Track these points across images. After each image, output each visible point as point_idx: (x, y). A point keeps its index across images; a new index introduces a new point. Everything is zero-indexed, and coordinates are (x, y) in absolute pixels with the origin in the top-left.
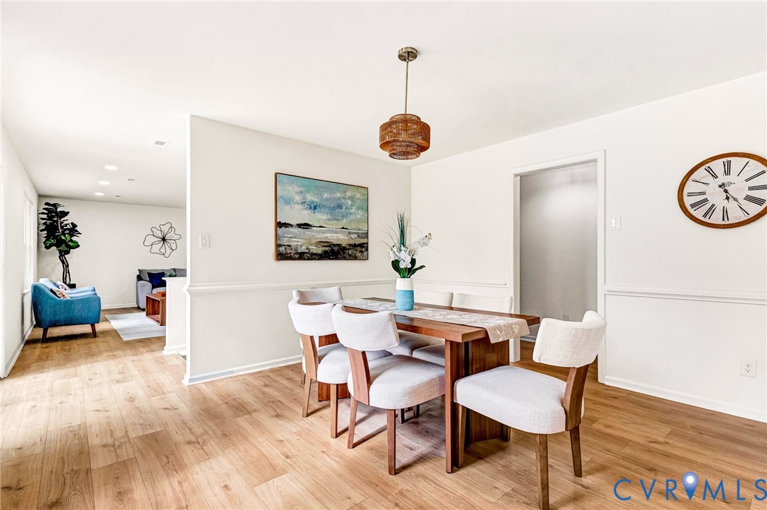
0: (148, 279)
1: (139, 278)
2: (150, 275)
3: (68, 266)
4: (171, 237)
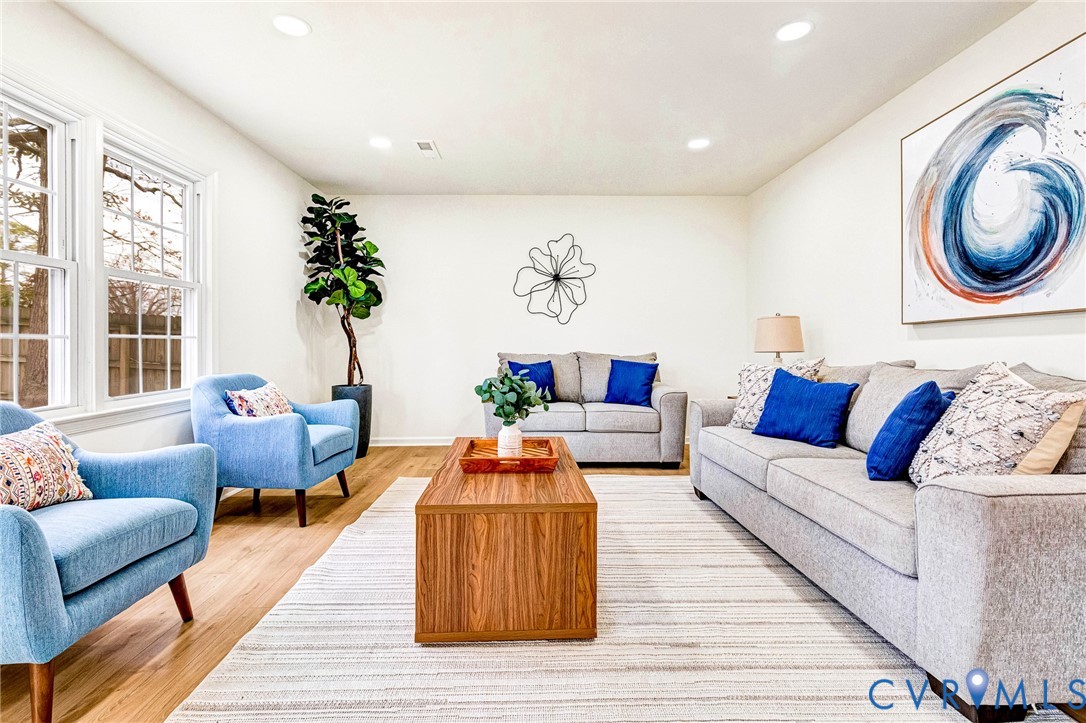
3: (355, 345)
4: (574, 270)
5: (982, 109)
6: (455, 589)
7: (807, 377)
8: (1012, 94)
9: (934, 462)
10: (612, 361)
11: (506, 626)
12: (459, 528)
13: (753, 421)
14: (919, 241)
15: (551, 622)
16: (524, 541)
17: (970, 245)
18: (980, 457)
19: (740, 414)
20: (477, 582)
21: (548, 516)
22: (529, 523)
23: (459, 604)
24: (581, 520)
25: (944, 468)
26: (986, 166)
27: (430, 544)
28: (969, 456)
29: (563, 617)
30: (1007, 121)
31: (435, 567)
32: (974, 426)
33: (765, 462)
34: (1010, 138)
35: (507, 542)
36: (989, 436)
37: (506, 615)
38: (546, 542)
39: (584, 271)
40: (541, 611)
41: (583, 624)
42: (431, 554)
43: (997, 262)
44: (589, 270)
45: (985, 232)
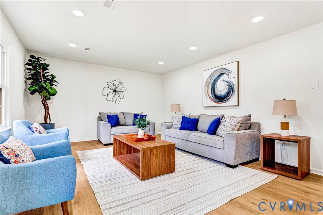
0: (107, 120)
1: (100, 119)
2: (109, 117)
3: (48, 109)
4: (120, 89)
5: (218, 69)
6: (149, 166)
7: (188, 117)
8: (224, 68)
9: (223, 130)
10: (134, 114)
11: (159, 173)
12: (150, 152)
13: (178, 127)
14: (206, 91)
15: (167, 170)
16: (163, 154)
17: (216, 93)
18: (230, 129)
19: (174, 126)
20: (154, 164)
21: (167, 147)
22: (164, 149)
23: (150, 169)
24: (173, 147)
25: (224, 131)
26: (219, 80)
27: (144, 157)
28: (228, 129)
29: (169, 169)
30: (223, 73)
31: (145, 162)
32: (228, 124)
33: (188, 135)
34: (223, 76)
35: (159, 154)
36: (230, 125)
37: (159, 170)
38: (166, 153)
39: (123, 90)
40: (165, 168)
41: (173, 169)
42: (145, 159)
43: (221, 97)
44: (125, 89)
45: (219, 91)
